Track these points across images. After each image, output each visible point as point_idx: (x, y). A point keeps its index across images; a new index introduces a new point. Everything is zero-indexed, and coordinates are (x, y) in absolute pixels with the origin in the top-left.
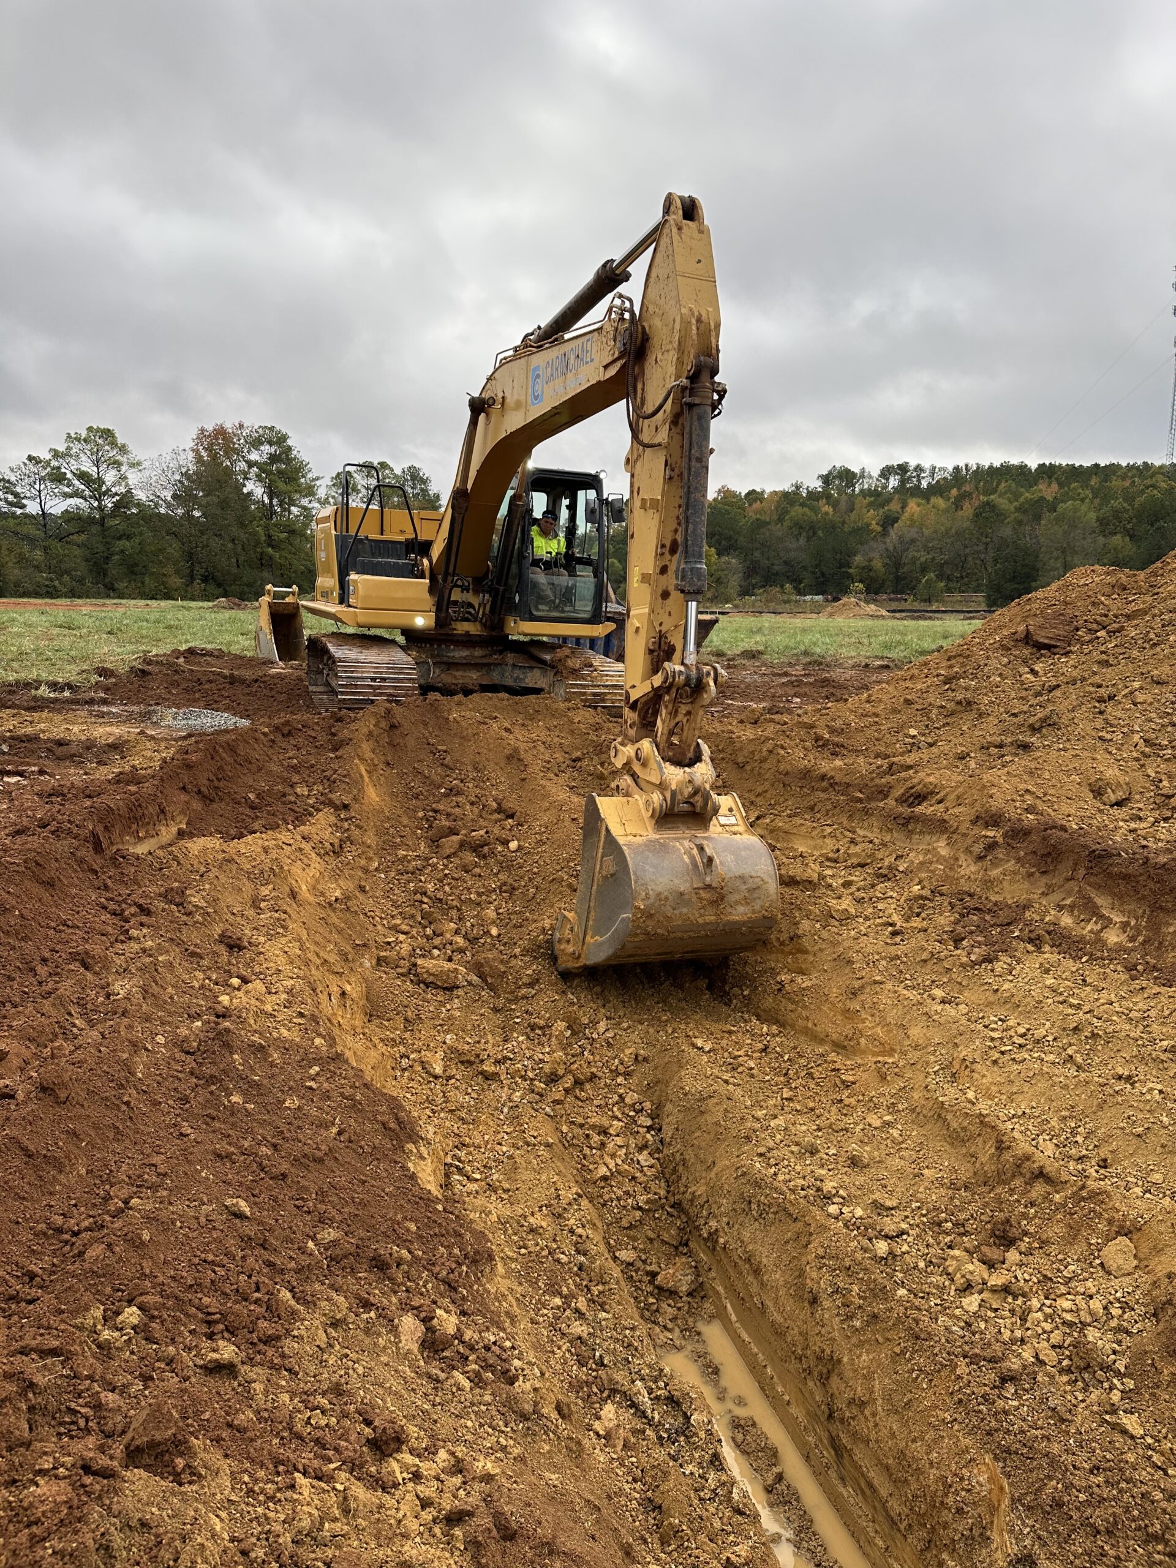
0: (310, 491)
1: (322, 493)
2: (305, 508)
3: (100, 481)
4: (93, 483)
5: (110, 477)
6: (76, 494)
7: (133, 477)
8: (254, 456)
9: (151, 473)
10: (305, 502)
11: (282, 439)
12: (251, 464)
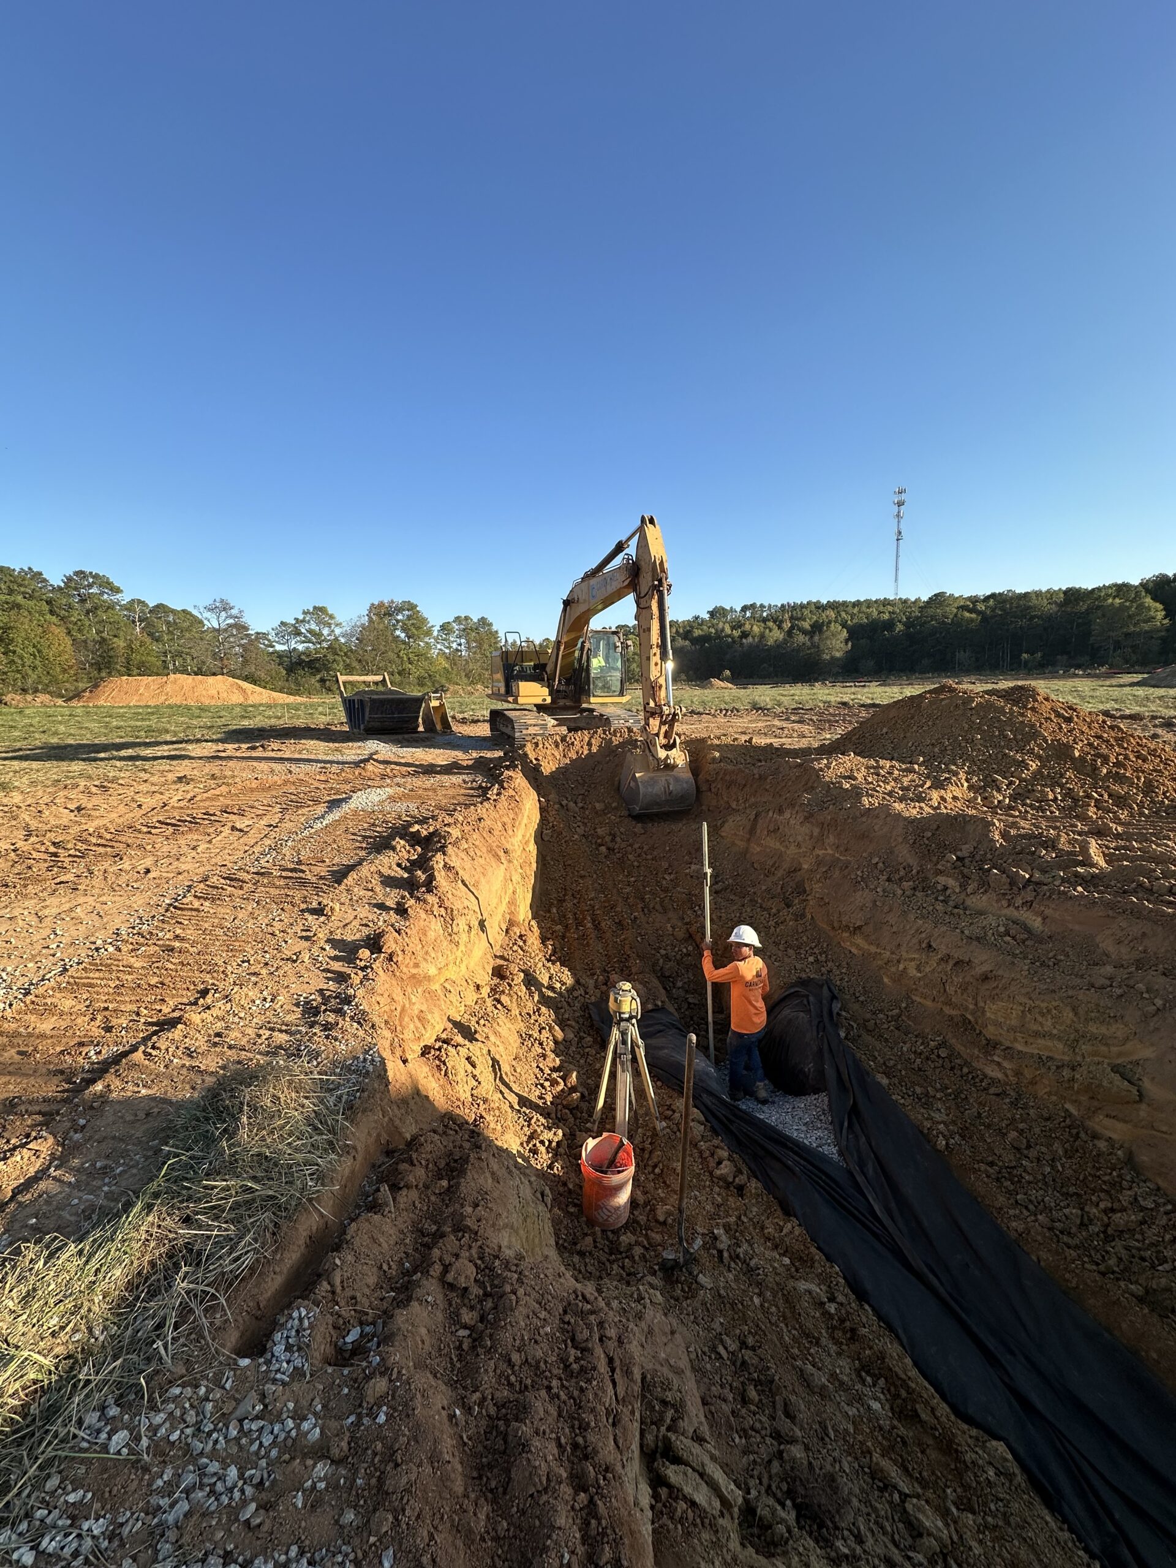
0: (429, 633)
1: (435, 633)
2: (427, 643)
3: (320, 634)
4: (318, 635)
5: (326, 632)
6: (310, 642)
7: (338, 631)
8: (400, 617)
9: (347, 628)
10: (427, 639)
11: (412, 607)
12: (398, 621)
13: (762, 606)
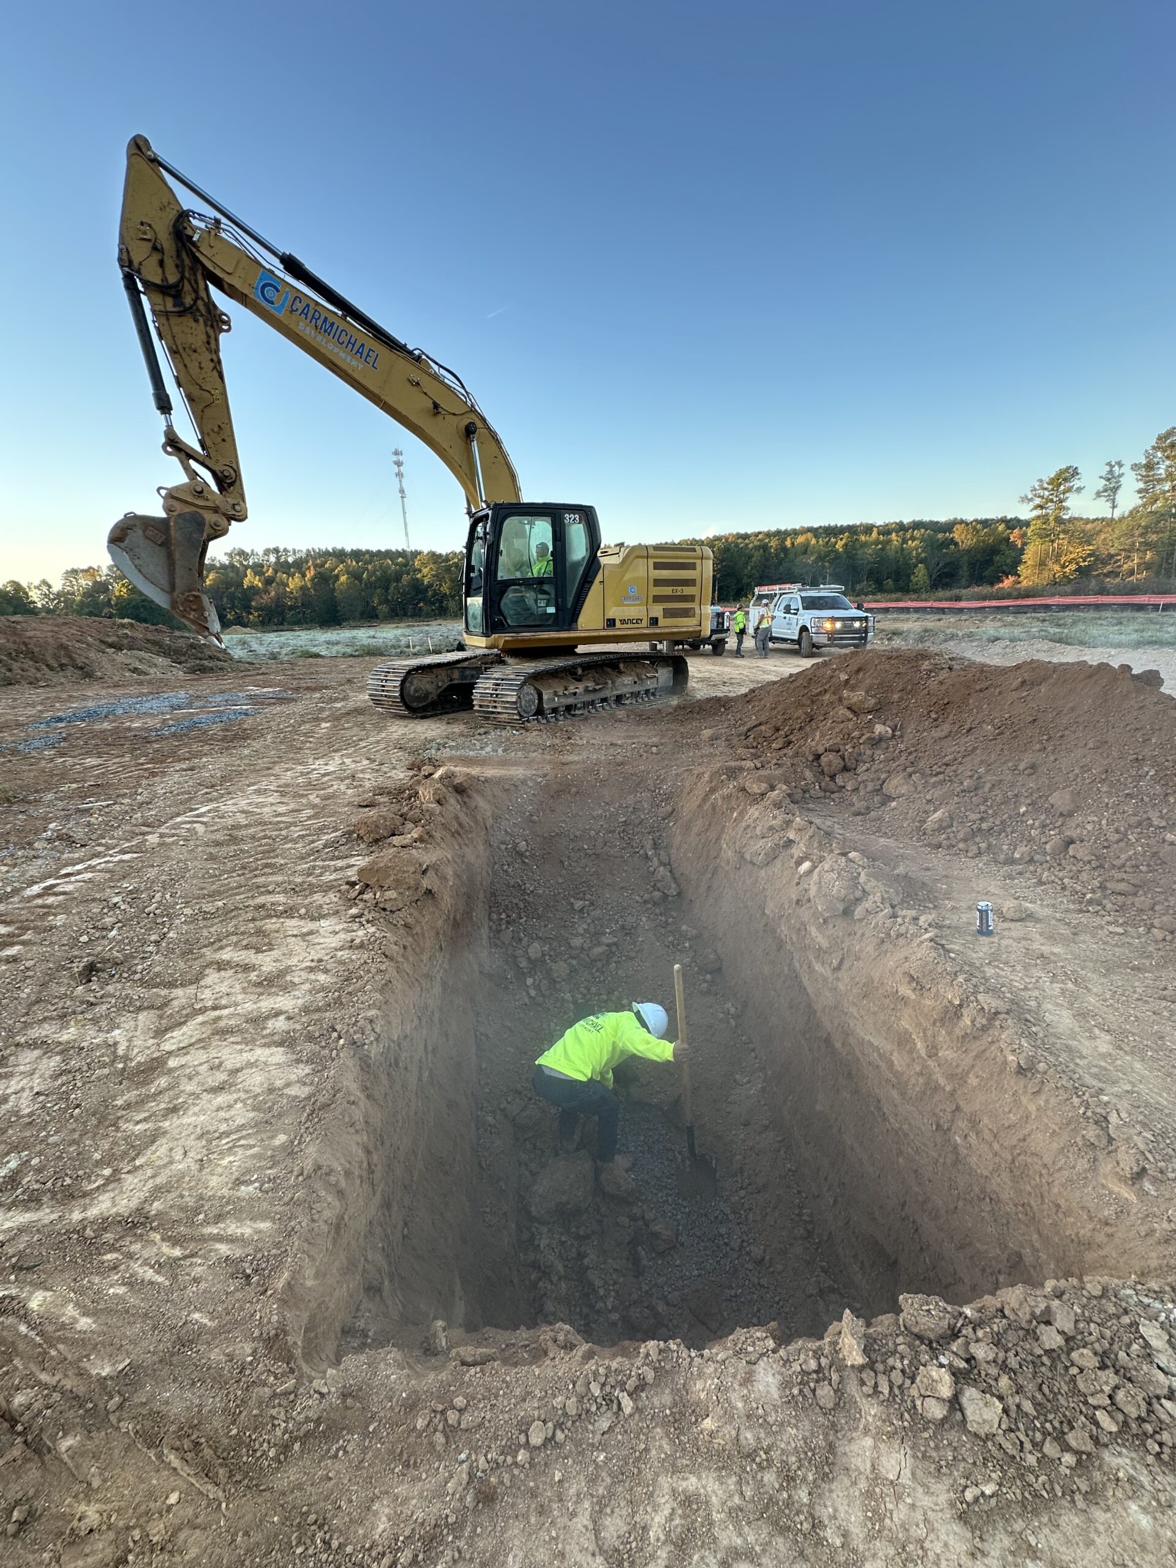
13: (285, 550)
